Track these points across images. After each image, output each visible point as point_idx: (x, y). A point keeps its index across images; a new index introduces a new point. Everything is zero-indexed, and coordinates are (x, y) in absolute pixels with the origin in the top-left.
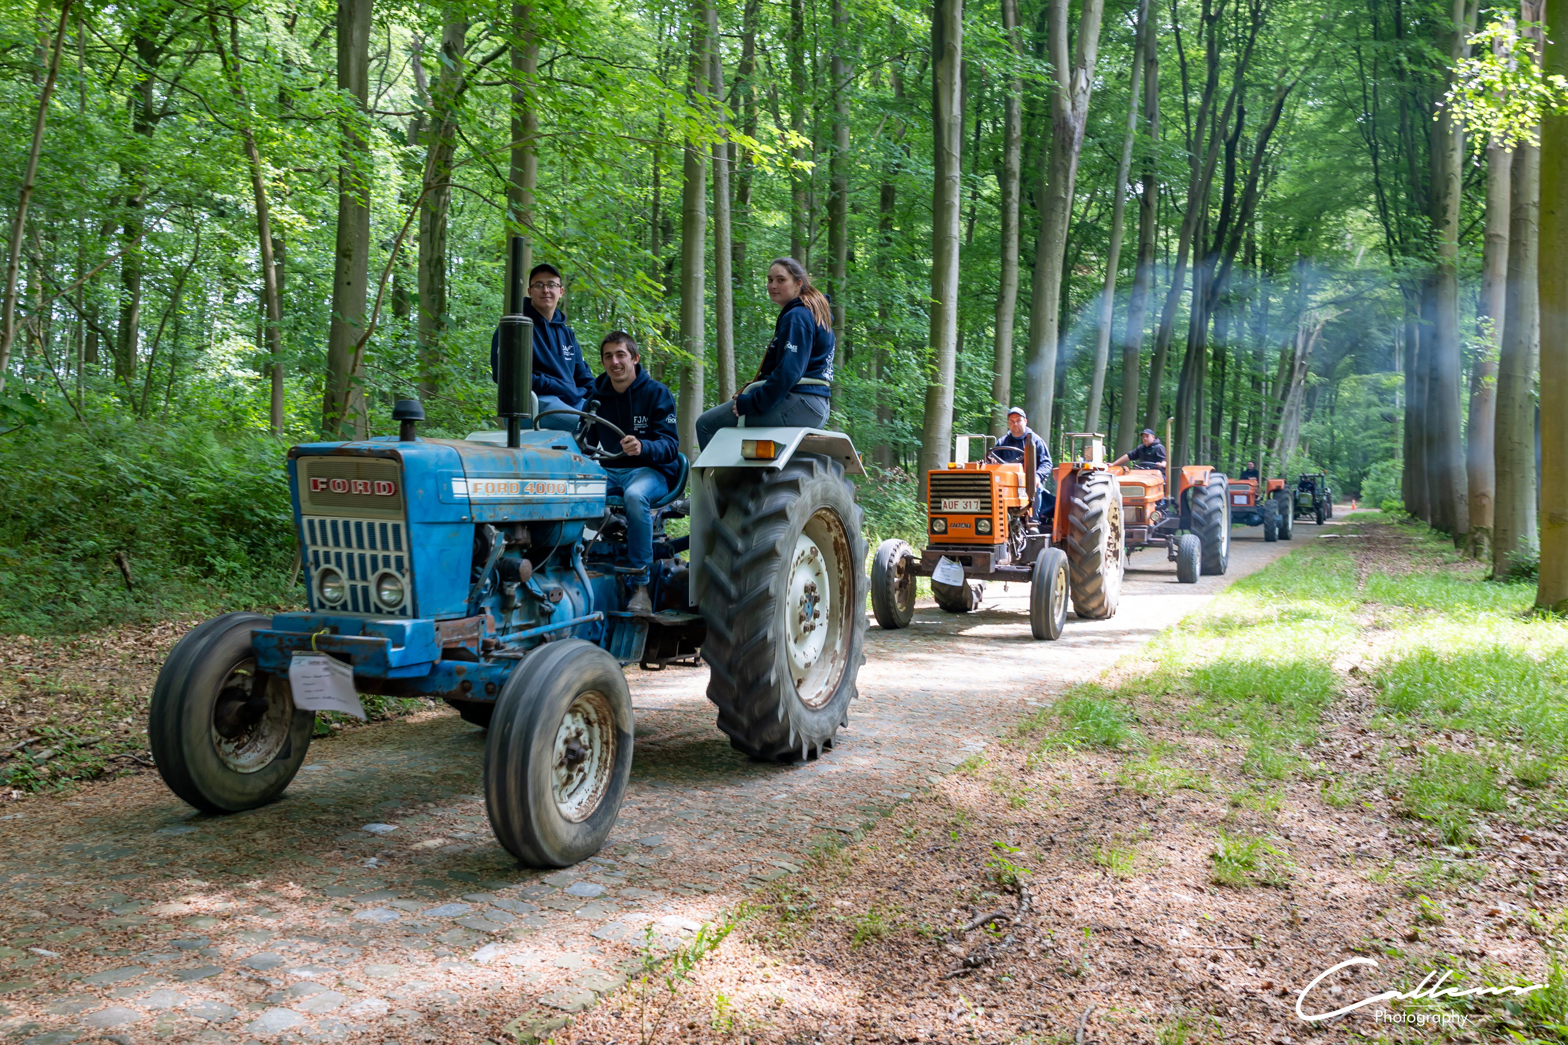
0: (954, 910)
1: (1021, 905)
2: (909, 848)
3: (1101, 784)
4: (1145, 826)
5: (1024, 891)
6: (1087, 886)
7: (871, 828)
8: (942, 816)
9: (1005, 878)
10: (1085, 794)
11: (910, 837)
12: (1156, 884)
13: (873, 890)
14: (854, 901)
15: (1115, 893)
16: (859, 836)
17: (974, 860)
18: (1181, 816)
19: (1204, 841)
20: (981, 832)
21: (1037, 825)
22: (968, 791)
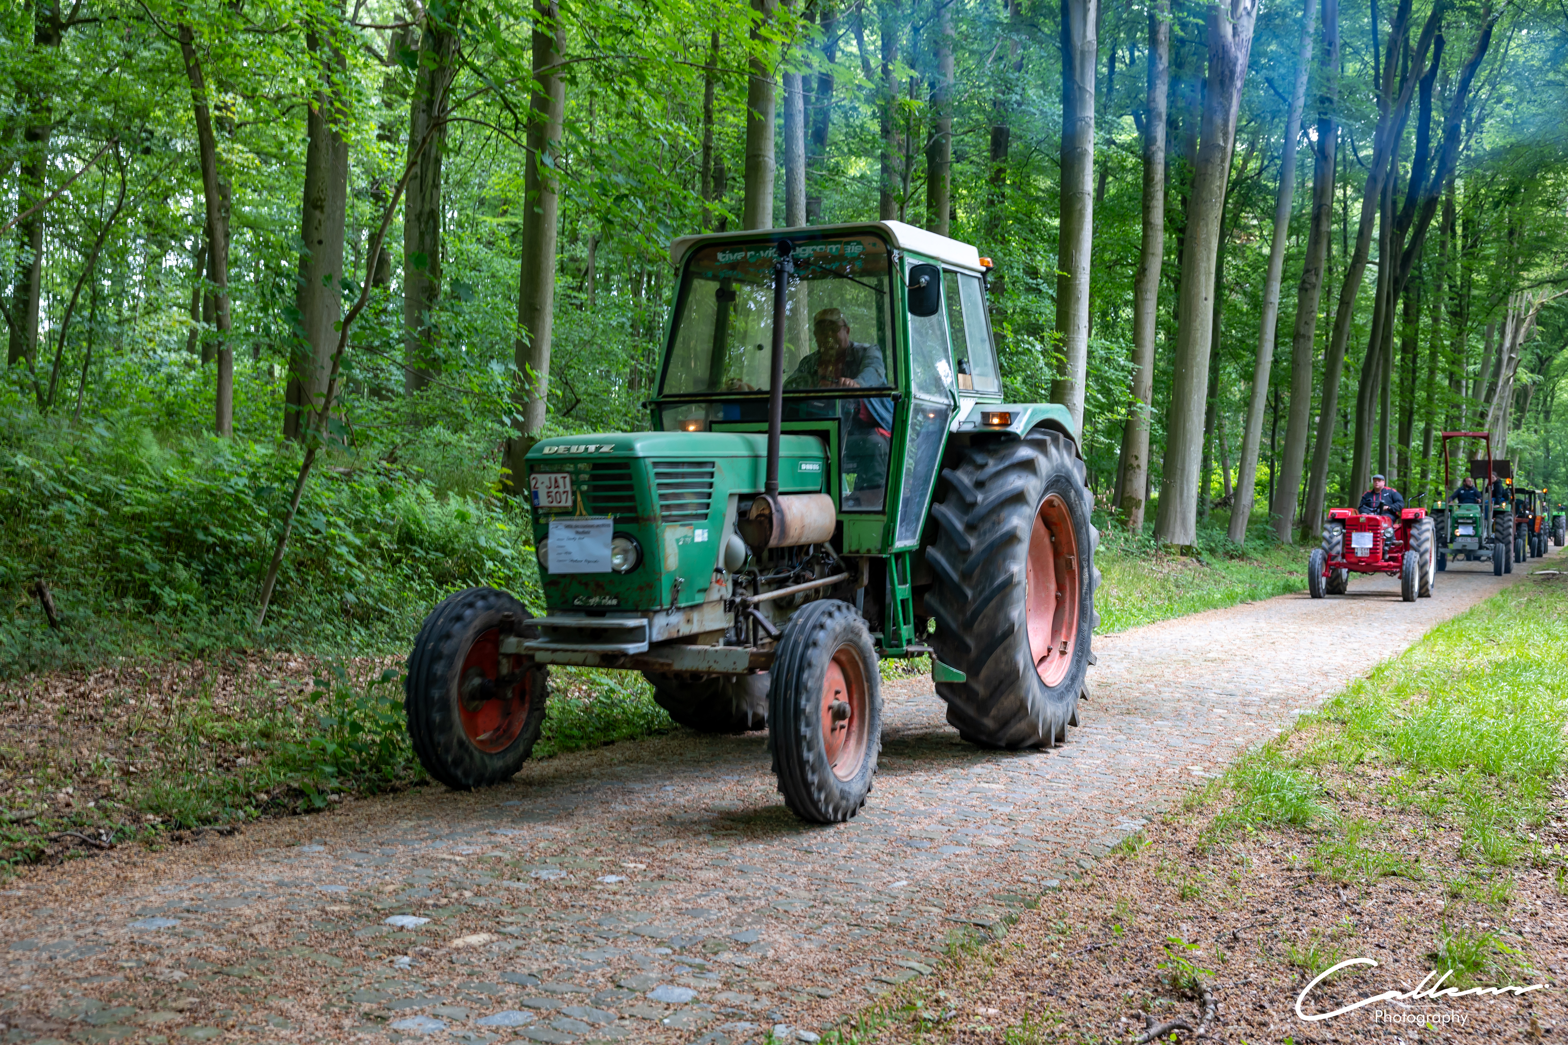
0: (1124, 1019)
1: (1204, 1013)
2: (1062, 945)
3: (1290, 870)
4: (1346, 919)
5: (1208, 996)
6: (1282, 990)
7: (1014, 921)
8: (1100, 907)
9: (1183, 981)
10: (1270, 882)
11: (1063, 933)
12: (1365, 988)
13: (1022, 995)
14: (1002, 1008)
15: (1317, 999)
16: (1000, 931)
17: (1141, 959)
18: (1390, 908)
19: (1420, 938)
20: (1148, 927)
21: (1214, 918)
22: (1127, 878)
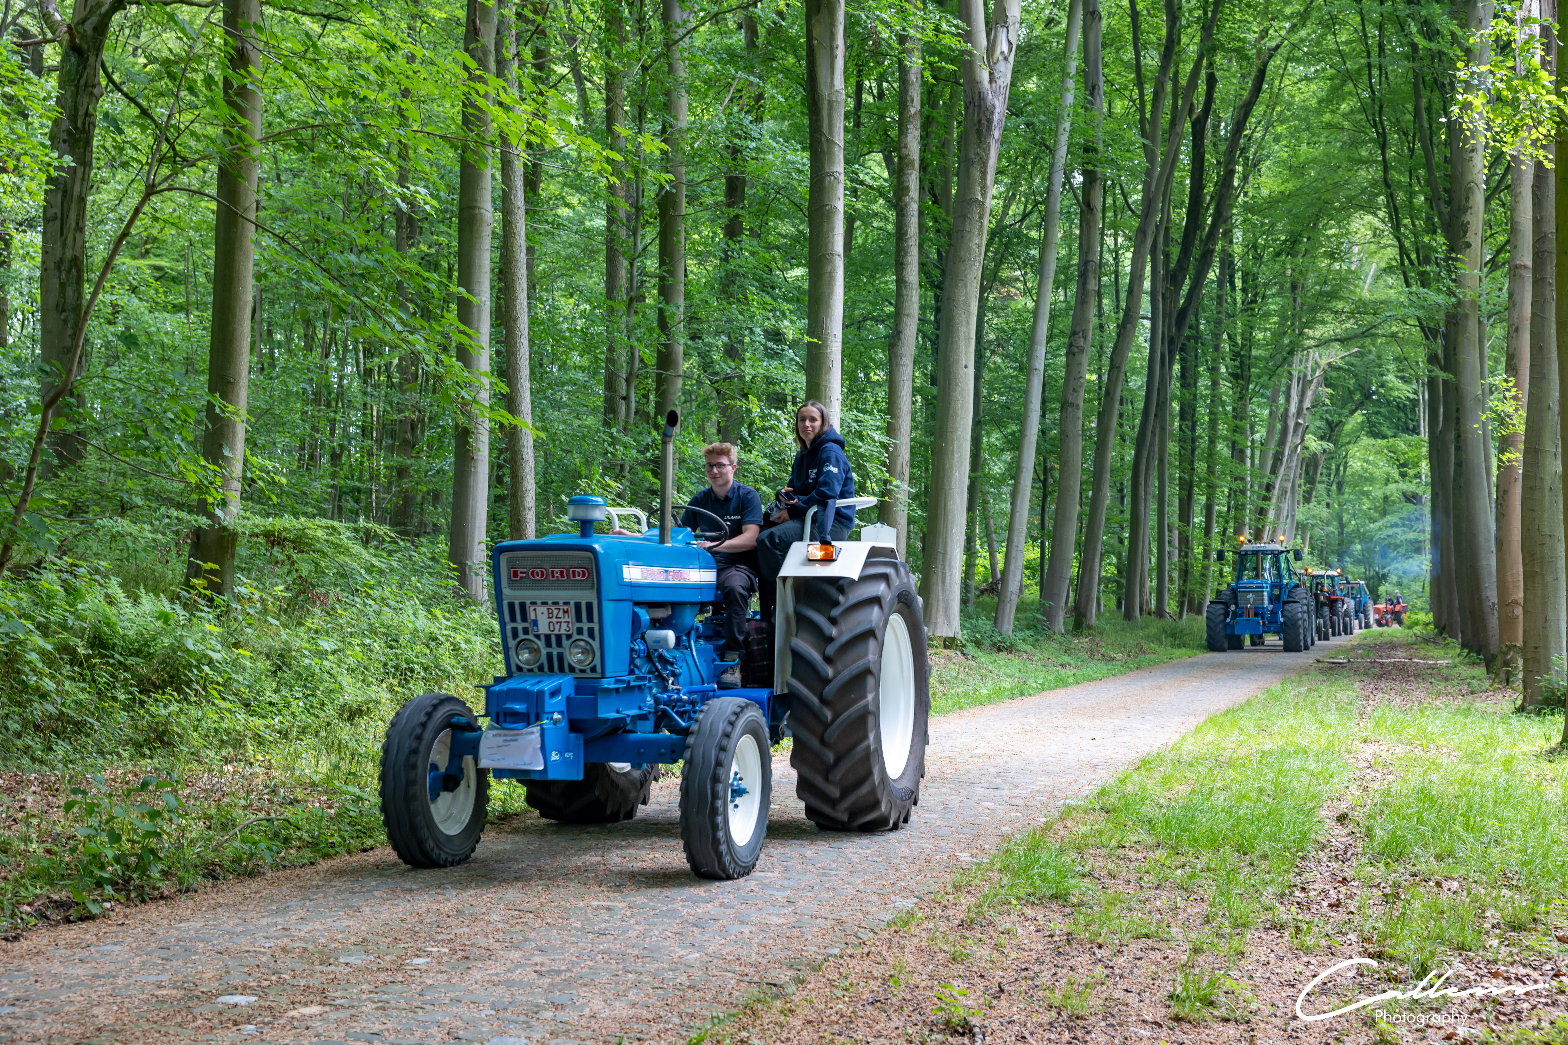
1: (974, 1042)
2: (846, 999)
3: (1051, 936)
4: (1099, 971)
5: (977, 1031)
6: (1041, 1025)
7: (802, 982)
8: (878, 970)
9: (955, 1020)
10: (1033, 946)
11: (846, 990)
12: (1111, 1020)
13: (815, 1036)
15: (1070, 1029)
16: (791, 989)
17: (918, 1010)
18: (1139, 963)
19: (1164, 984)
20: (923, 984)
21: (982, 976)
22: (903, 948)
